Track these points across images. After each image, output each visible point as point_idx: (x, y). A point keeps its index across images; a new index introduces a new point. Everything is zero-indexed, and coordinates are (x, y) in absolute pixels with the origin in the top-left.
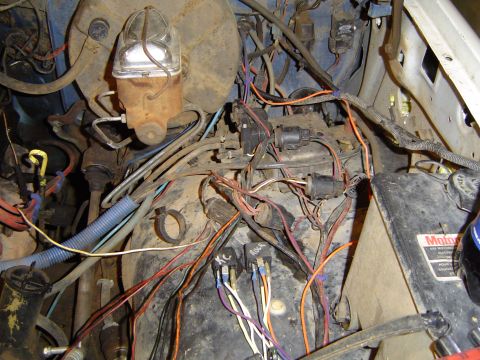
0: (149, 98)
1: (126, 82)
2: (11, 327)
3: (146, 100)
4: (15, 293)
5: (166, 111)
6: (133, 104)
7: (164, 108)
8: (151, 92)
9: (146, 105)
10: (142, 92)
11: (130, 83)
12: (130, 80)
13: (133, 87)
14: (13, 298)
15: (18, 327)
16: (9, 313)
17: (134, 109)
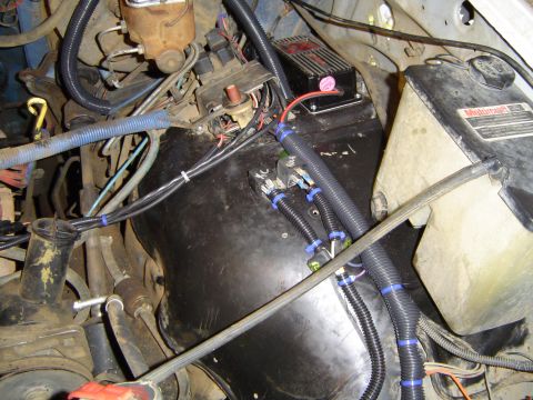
0: (167, 25)
1: (142, 11)
2: (45, 281)
3: (164, 28)
4: (47, 243)
5: (182, 38)
6: (150, 33)
7: (180, 35)
8: (168, 19)
9: (163, 33)
10: (158, 21)
11: (147, 12)
12: (147, 8)
13: (150, 15)
14: (45, 249)
15: (52, 281)
16: (41, 266)
17: (151, 38)
